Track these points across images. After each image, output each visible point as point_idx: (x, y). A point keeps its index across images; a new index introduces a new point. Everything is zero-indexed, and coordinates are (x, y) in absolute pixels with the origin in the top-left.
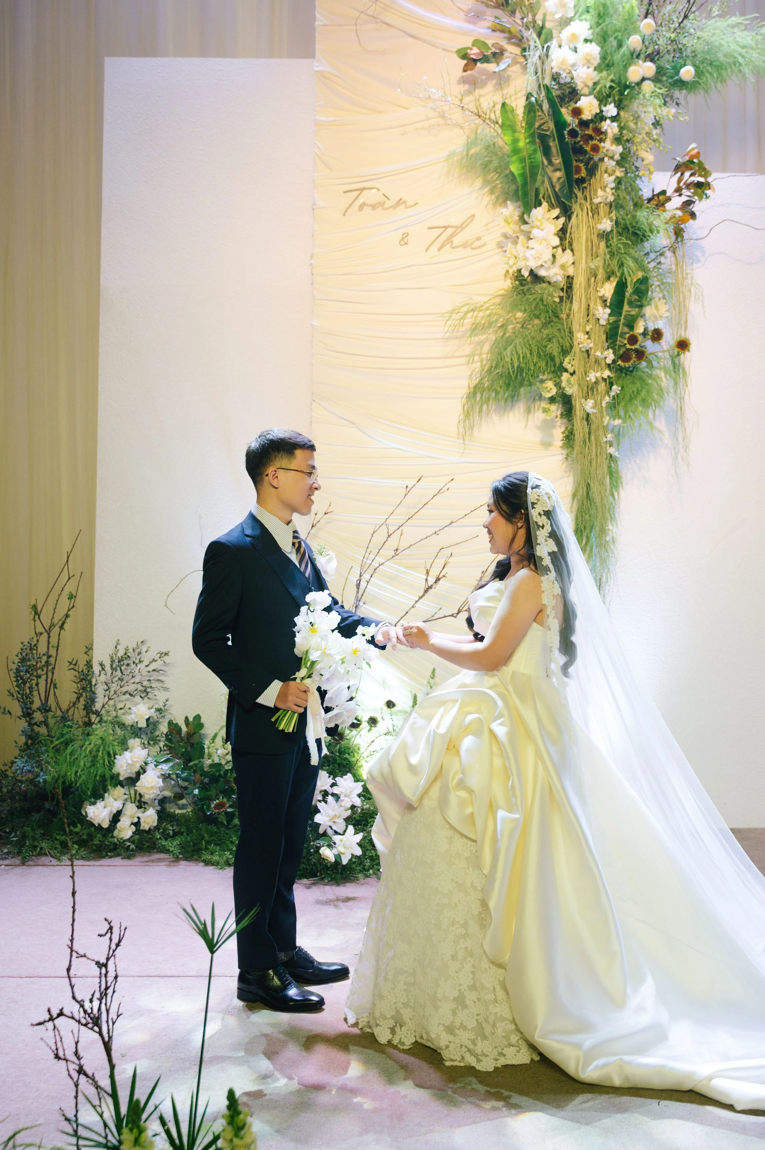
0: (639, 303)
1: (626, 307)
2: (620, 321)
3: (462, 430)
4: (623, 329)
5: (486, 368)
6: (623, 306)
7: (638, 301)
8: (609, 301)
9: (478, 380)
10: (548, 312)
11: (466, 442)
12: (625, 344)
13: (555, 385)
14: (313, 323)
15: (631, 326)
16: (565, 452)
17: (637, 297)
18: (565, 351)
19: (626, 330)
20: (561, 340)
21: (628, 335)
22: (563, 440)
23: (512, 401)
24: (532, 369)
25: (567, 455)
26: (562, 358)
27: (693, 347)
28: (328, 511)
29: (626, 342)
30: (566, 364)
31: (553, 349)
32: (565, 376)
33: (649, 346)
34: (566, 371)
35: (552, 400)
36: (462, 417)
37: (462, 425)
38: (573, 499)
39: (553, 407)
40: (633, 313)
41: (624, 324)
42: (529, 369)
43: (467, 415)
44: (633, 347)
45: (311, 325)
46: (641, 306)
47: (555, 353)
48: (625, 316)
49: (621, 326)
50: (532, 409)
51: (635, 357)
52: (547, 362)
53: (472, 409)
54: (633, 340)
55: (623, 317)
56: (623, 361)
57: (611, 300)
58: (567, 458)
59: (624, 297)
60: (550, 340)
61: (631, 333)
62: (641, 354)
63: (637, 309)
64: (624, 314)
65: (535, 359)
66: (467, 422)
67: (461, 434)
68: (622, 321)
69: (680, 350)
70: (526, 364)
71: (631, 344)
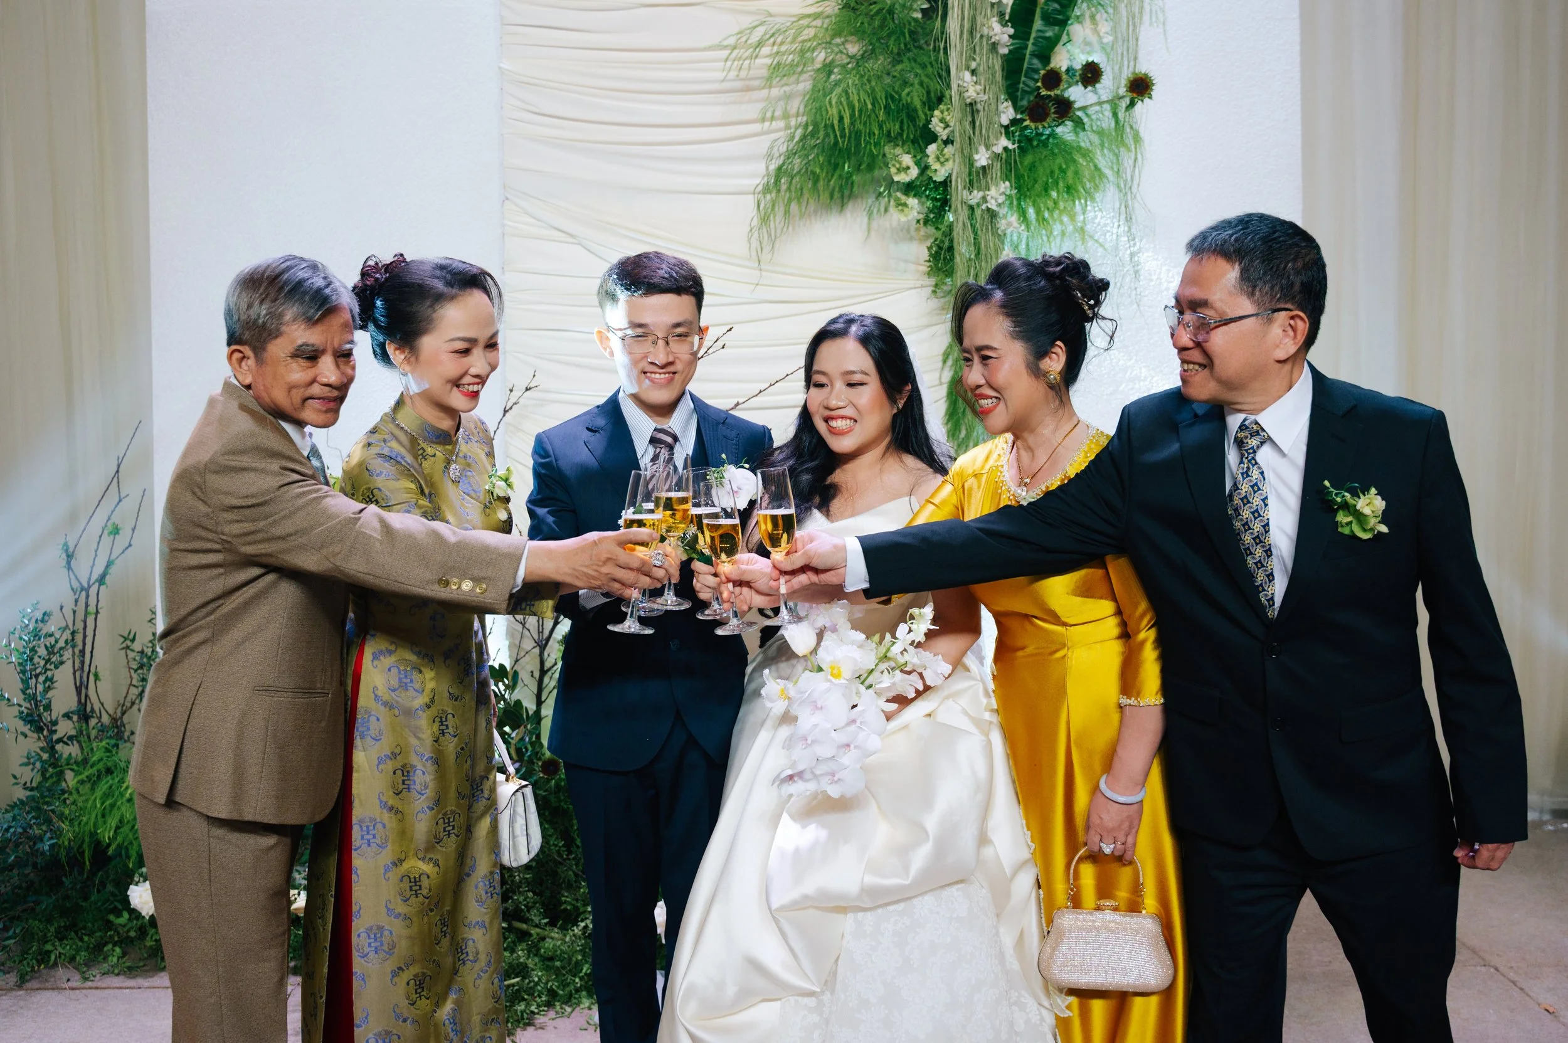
0: (1060, 17)
1: (1038, 24)
2: (1026, 47)
3: (755, 243)
4: (1030, 63)
5: (797, 139)
6: (1032, 22)
7: (1059, 12)
8: (1008, 10)
9: (782, 158)
10: (903, 34)
11: (763, 266)
12: (1038, 88)
13: (917, 163)
14: (502, 65)
15: (1045, 56)
16: (932, 281)
17: (1057, 6)
18: (936, 100)
19: (1036, 63)
20: (926, 80)
21: (1042, 72)
22: (929, 261)
23: (842, 197)
24: (877, 132)
25: (936, 285)
26: (928, 113)
27: (1156, 91)
28: (531, 385)
29: (1039, 84)
30: (936, 125)
31: (914, 96)
32: (932, 149)
33: (1077, 94)
34: (932, 138)
35: (909, 188)
36: (755, 222)
37: (756, 235)
38: (944, 362)
39: (913, 202)
40: (1049, 34)
41: (1033, 55)
42: (871, 134)
43: (765, 220)
44: (1052, 93)
45: (500, 68)
46: (1063, 23)
47: (917, 103)
48: (1035, 39)
49: (1028, 56)
50: (875, 211)
51: (1054, 113)
52: (902, 123)
53: (773, 209)
54: (1053, 79)
55: (1032, 40)
56: (1033, 120)
57: (1012, 8)
58: (934, 292)
59: (1036, 6)
60: (905, 83)
61: (1048, 68)
62: (1064, 108)
63: (1057, 28)
64: (1033, 35)
65: (882, 115)
66: (765, 230)
67: (754, 253)
68: (1030, 47)
69: (1135, 95)
70: (865, 123)
71: (1049, 89)
